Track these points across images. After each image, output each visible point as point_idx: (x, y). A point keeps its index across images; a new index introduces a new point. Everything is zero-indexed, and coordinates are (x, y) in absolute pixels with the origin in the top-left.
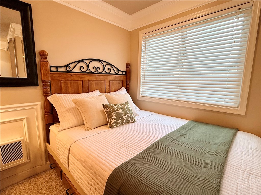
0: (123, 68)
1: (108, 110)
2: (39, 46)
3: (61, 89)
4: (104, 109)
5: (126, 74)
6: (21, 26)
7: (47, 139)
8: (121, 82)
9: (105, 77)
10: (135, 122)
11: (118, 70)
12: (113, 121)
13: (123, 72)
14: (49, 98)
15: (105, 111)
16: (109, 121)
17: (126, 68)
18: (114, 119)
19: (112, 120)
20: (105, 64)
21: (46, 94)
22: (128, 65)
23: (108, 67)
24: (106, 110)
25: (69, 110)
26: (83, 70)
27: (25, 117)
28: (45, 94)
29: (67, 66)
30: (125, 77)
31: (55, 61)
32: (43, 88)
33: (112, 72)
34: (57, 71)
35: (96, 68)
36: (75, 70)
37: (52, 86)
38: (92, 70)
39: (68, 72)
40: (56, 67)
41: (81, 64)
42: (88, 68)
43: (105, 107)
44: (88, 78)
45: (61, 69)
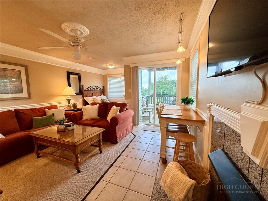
0: (102, 88)
2: (82, 83)
5: (103, 90)
9: (97, 91)
11: (100, 89)
14: (84, 98)
21: (83, 97)
22: (103, 87)
23: (97, 88)
26: (91, 89)
29: (87, 88)
30: (102, 91)
31: (85, 87)
32: (83, 95)
33: (99, 90)
34: (85, 90)
35: (94, 89)
36: (89, 90)
37: (85, 95)
38: (93, 89)
39: (88, 90)
40: (85, 89)
41: (90, 88)
42: (92, 89)
43: (101, 99)
44: (92, 92)
45: (86, 90)
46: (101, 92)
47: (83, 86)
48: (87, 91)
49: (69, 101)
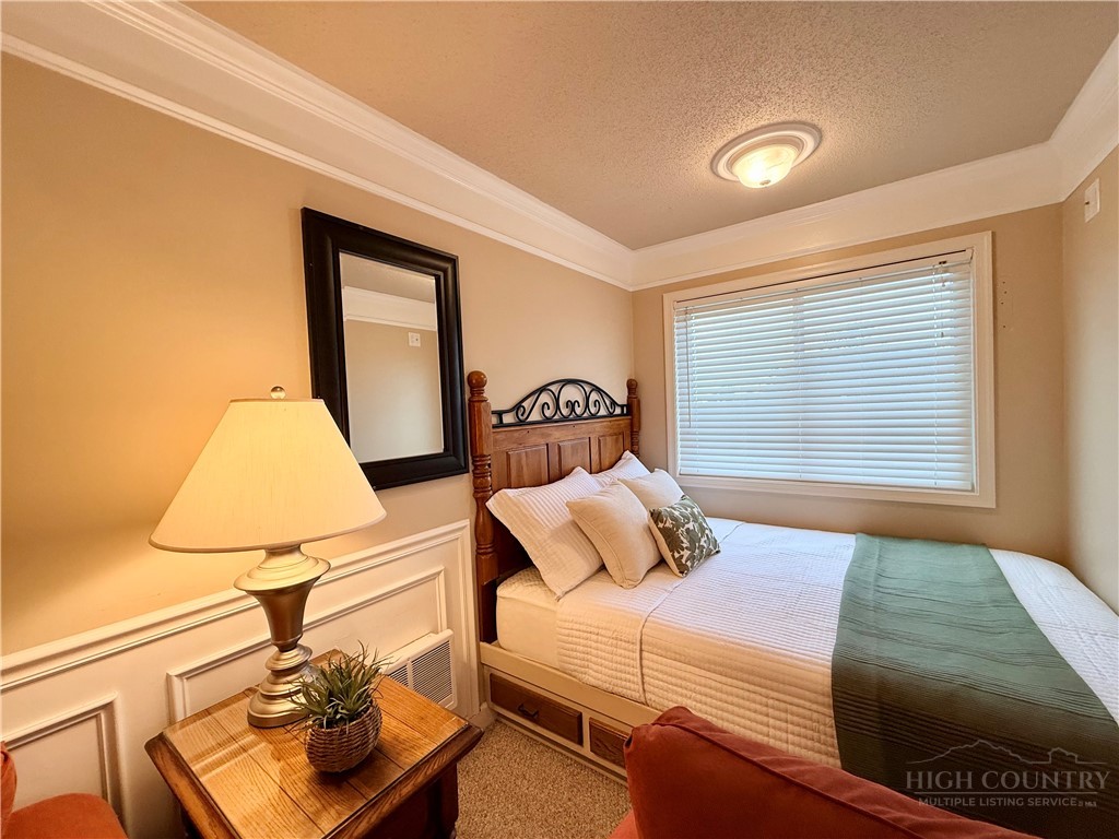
0: (621, 396)
1: (667, 525)
2: (473, 360)
3: (509, 476)
4: (656, 522)
5: (630, 412)
6: (434, 307)
7: (488, 629)
8: (621, 437)
9: (590, 426)
10: (718, 552)
11: (613, 403)
12: (686, 553)
13: (622, 407)
14: (490, 504)
15: (659, 529)
16: (677, 555)
17: (627, 394)
18: (687, 548)
19: (682, 553)
20: (588, 389)
21: (481, 495)
22: (632, 387)
23: (594, 396)
24: (661, 525)
25: (557, 535)
26: (548, 413)
27: (441, 568)
28: (479, 495)
29: (518, 406)
30: (625, 421)
31: (499, 395)
32: (476, 477)
33: (603, 412)
34: (501, 424)
35: (571, 405)
36: (535, 416)
37: (494, 469)
38: (565, 412)
39: (521, 423)
40: (500, 414)
41: (545, 398)
42: (558, 407)
43: (656, 516)
44: (557, 434)
45: (508, 419)
46: (618, 434)
47: (477, 382)
48: (518, 433)
49: (285, 609)
